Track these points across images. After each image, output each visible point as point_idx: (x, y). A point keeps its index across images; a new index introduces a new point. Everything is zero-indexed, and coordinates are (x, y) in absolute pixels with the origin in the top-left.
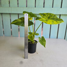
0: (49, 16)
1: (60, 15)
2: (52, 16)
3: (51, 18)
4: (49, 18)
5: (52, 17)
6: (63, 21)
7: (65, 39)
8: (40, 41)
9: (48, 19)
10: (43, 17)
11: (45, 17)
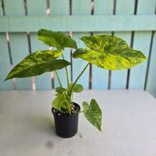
0: (107, 43)
1: (133, 33)
2: (115, 44)
3: (114, 48)
4: (107, 49)
5: (116, 47)
6: (144, 56)
7: (145, 89)
8: (87, 112)
9: (105, 54)
10: (92, 49)
11: (98, 47)
